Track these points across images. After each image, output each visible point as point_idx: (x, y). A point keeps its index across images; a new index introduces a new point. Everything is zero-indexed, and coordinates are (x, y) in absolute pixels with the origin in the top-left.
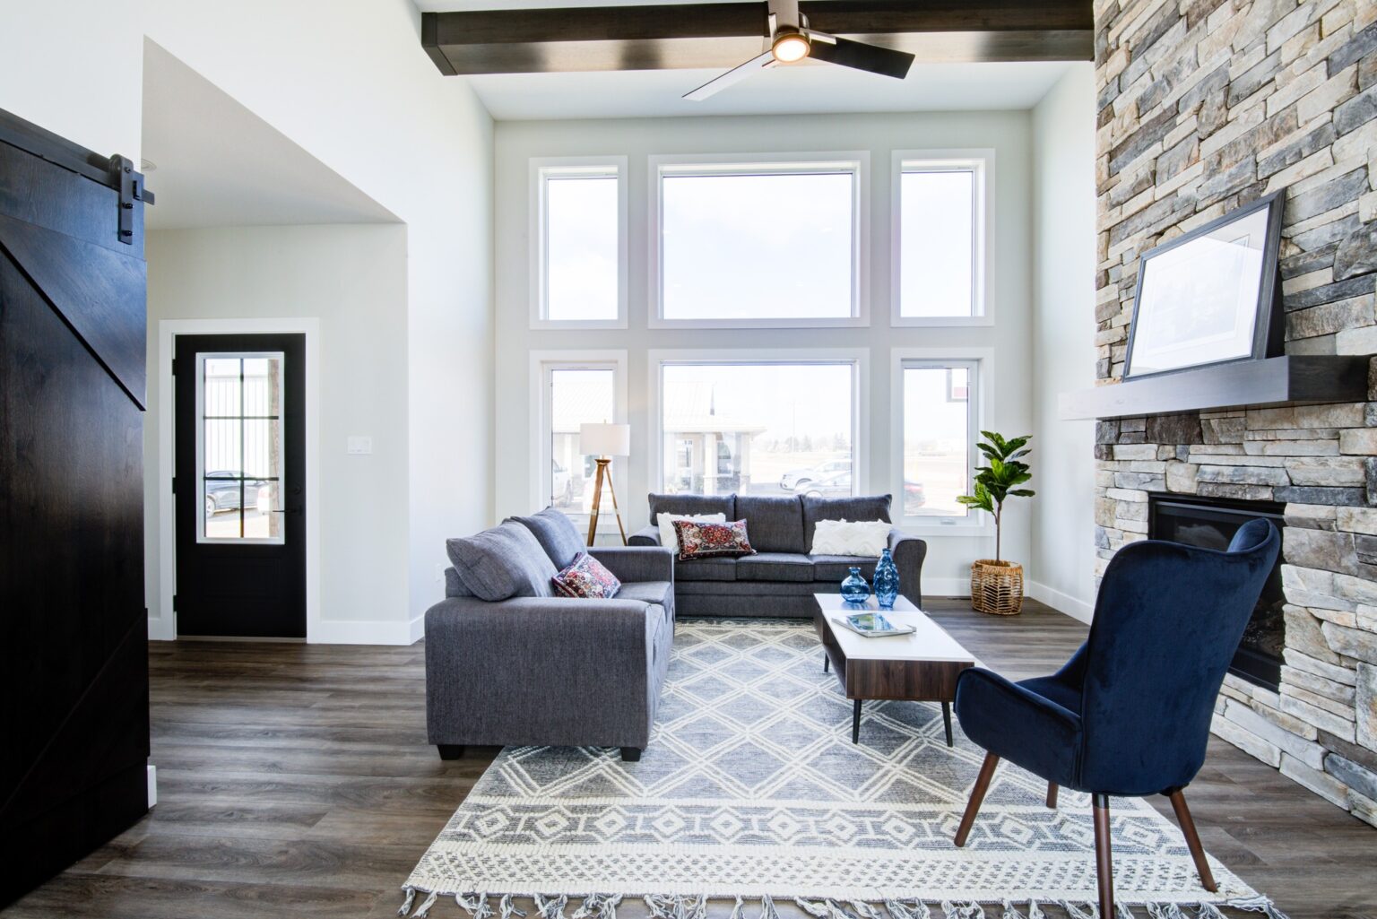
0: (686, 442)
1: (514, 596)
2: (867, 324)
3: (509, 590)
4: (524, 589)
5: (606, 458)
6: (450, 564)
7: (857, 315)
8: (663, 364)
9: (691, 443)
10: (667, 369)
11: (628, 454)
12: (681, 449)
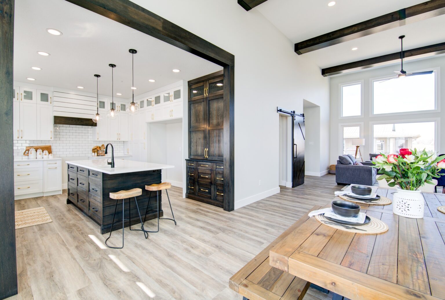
0: (381, 141)
1: (349, 164)
2: (440, 111)
3: (348, 163)
4: (350, 163)
5: (358, 146)
6: (339, 159)
7: (436, 109)
8: (373, 124)
9: (383, 141)
10: (375, 126)
11: (364, 145)
12: (379, 144)
